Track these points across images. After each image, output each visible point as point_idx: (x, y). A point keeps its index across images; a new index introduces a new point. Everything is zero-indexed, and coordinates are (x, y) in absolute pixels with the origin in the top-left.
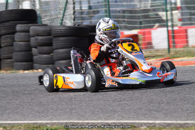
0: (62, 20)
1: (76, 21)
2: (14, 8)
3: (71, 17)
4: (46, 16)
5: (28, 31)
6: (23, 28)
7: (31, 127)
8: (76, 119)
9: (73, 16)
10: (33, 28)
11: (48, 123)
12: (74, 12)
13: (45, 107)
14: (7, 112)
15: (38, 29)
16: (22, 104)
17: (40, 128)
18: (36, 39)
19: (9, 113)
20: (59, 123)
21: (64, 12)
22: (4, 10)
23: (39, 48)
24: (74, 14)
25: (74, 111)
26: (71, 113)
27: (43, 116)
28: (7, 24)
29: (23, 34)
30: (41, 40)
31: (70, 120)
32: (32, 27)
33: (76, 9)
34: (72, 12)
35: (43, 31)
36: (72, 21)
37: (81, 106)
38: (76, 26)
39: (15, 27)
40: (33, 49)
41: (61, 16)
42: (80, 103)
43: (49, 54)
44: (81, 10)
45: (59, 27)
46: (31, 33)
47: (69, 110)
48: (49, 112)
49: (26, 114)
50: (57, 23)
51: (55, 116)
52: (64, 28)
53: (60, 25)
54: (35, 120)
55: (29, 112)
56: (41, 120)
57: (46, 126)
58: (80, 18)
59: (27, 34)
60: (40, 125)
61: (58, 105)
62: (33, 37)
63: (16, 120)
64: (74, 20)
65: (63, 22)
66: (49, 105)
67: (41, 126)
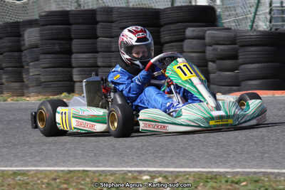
0: (253, 22)
1: (273, 23)
2: (184, 4)
3: (266, 18)
4: (230, 15)
5: (203, 38)
6: (195, 34)
7: (204, 177)
8: (269, 167)
9: (268, 17)
10: (210, 33)
11: (227, 172)
12: (271, 10)
13: (224, 149)
14: (170, 154)
15: (217, 35)
16: (191, 143)
17: (216, 179)
18: (214, 50)
19: (172, 156)
20: (244, 172)
21: (256, 10)
22: (170, 6)
23: (218, 62)
24: (270, 13)
25: (266, 155)
26: (262, 158)
27: (221, 162)
28: (173, 27)
29: (195, 41)
30: (221, 50)
31: (260, 168)
32: (208, 32)
33: (274, 5)
34: (268, 10)
35: (224, 37)
36: (268, 23)
37: (276, 148)
38: (273, 30)
39: (185, 32)
40: (210, 63)
41: (251, 16)
42: (276, 144)
43: (233, 71)
44: (282, 7)
45: (248, 31)
46: (207, 40)
47: (260, 154)
48: (231, 156)
49: (197, 159)
50: (246, 26)
51: (239, 162)
52: (255, 34)
53: (249, 29)
54: (209, 167)
55: (201, 156)
56: (218, 167)
57: (226, 177)
58: (280, 19)
59: (201, 41)
60: (216, 175)
61: (244, 145)
62: (211, 46)
63: (182, 167)
64: (270, 22)
65: (254, 24)
66: (230, 146)
67: (218, 177)
